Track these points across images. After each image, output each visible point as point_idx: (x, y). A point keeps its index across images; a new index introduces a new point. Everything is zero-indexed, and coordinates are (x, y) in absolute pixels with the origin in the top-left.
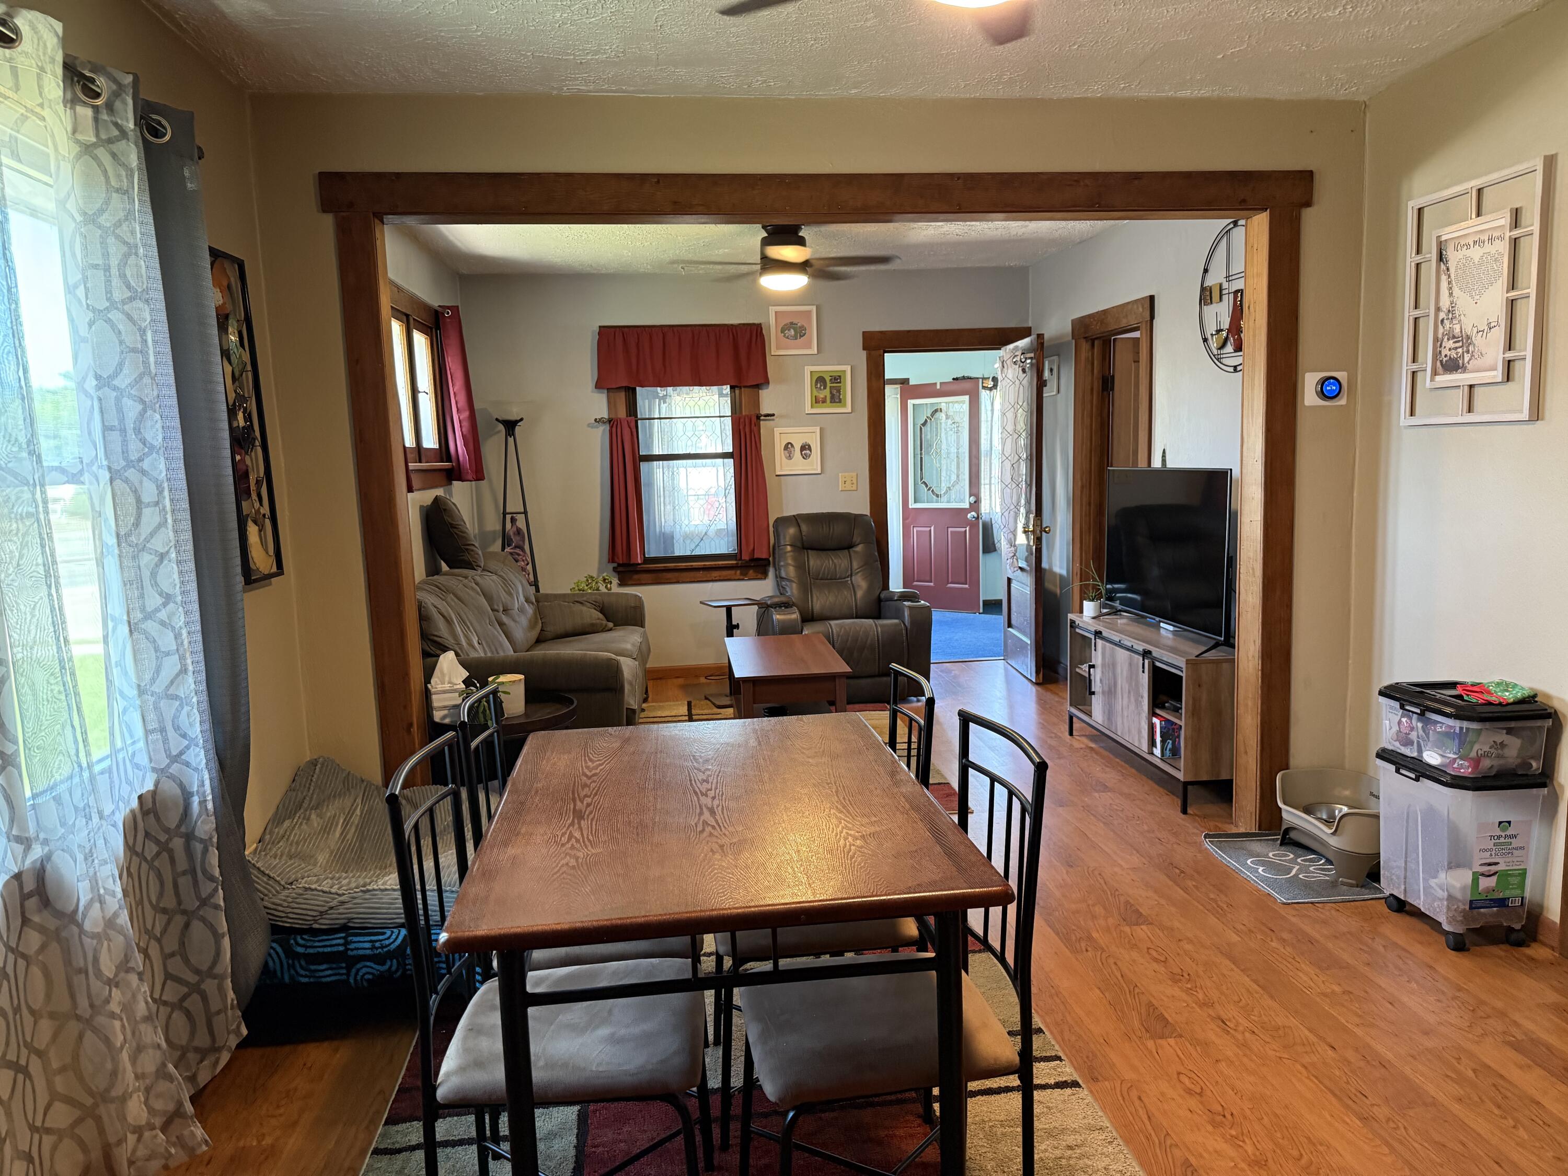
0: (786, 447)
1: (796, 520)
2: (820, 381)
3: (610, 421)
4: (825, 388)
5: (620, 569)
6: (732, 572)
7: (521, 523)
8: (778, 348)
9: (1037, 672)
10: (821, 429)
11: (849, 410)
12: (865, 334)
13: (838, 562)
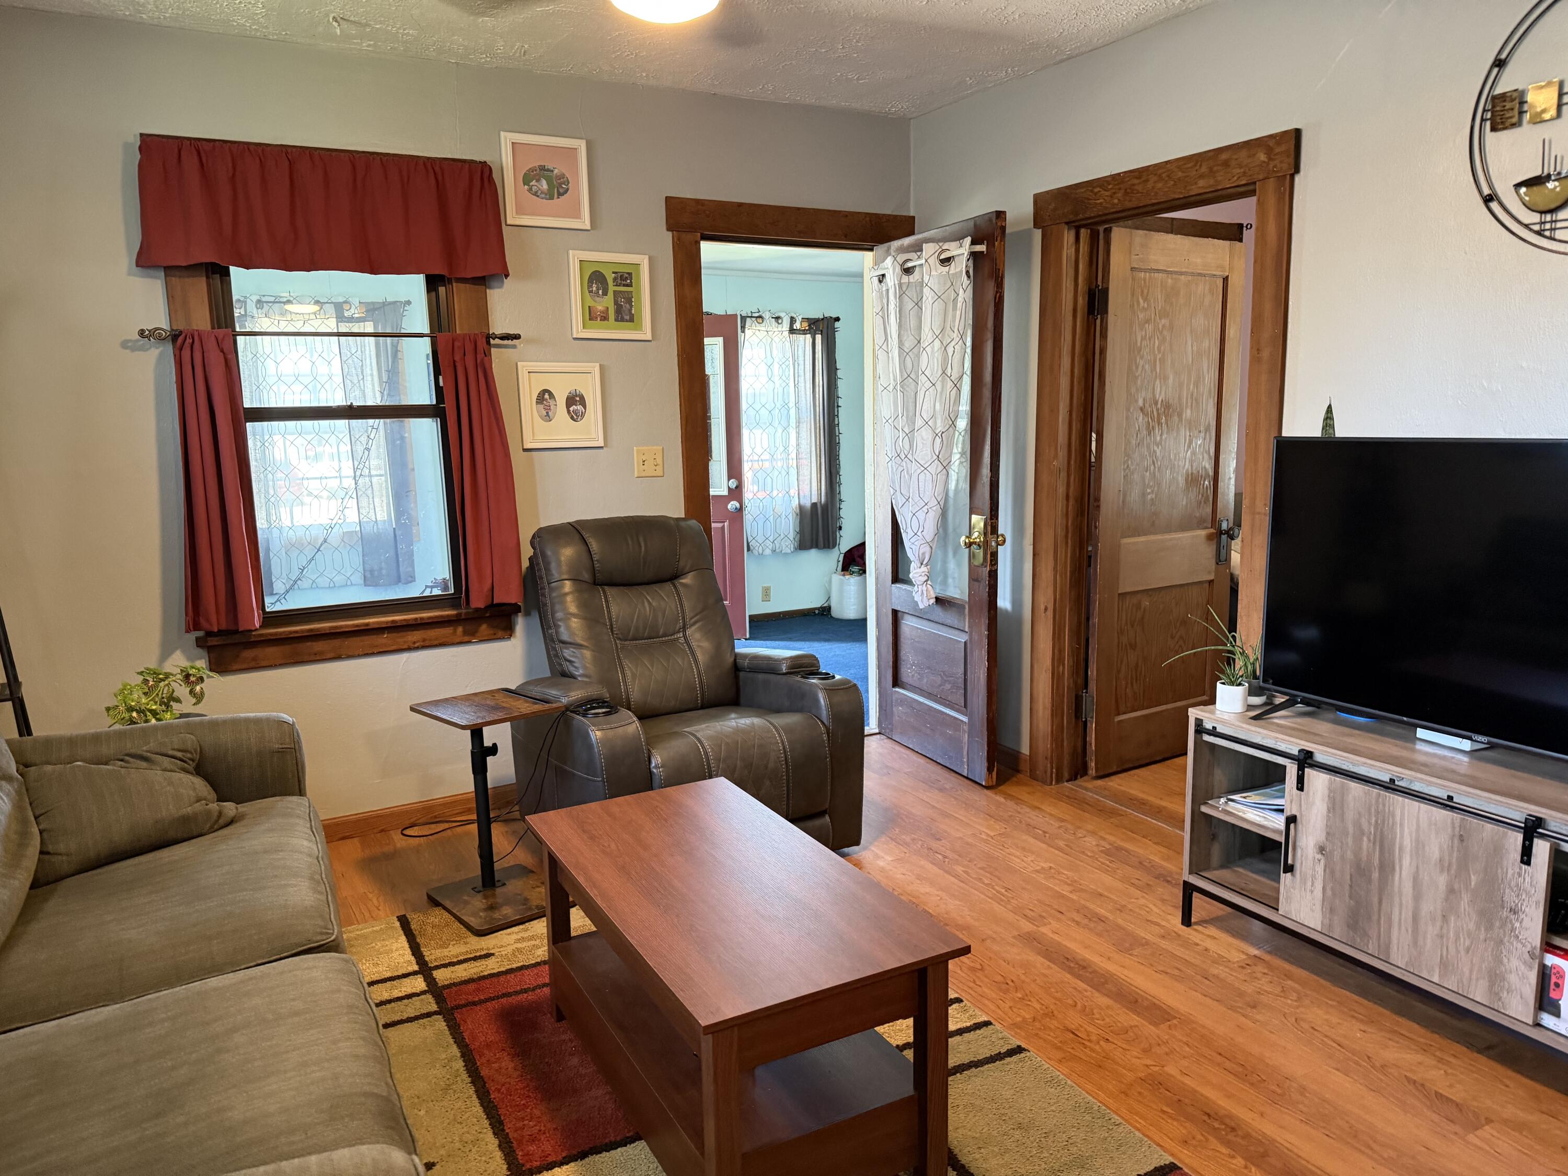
0: (541, 398)
1: (575, 531)
2: (597, 280)
3: (175, 336)
4: (605, 293)
5: (213, 641)
6: (447, 631)
8: (520, 211)
9: (990, 769)
10: (602, 366)
11: (648, 336)
12: (668, 199)
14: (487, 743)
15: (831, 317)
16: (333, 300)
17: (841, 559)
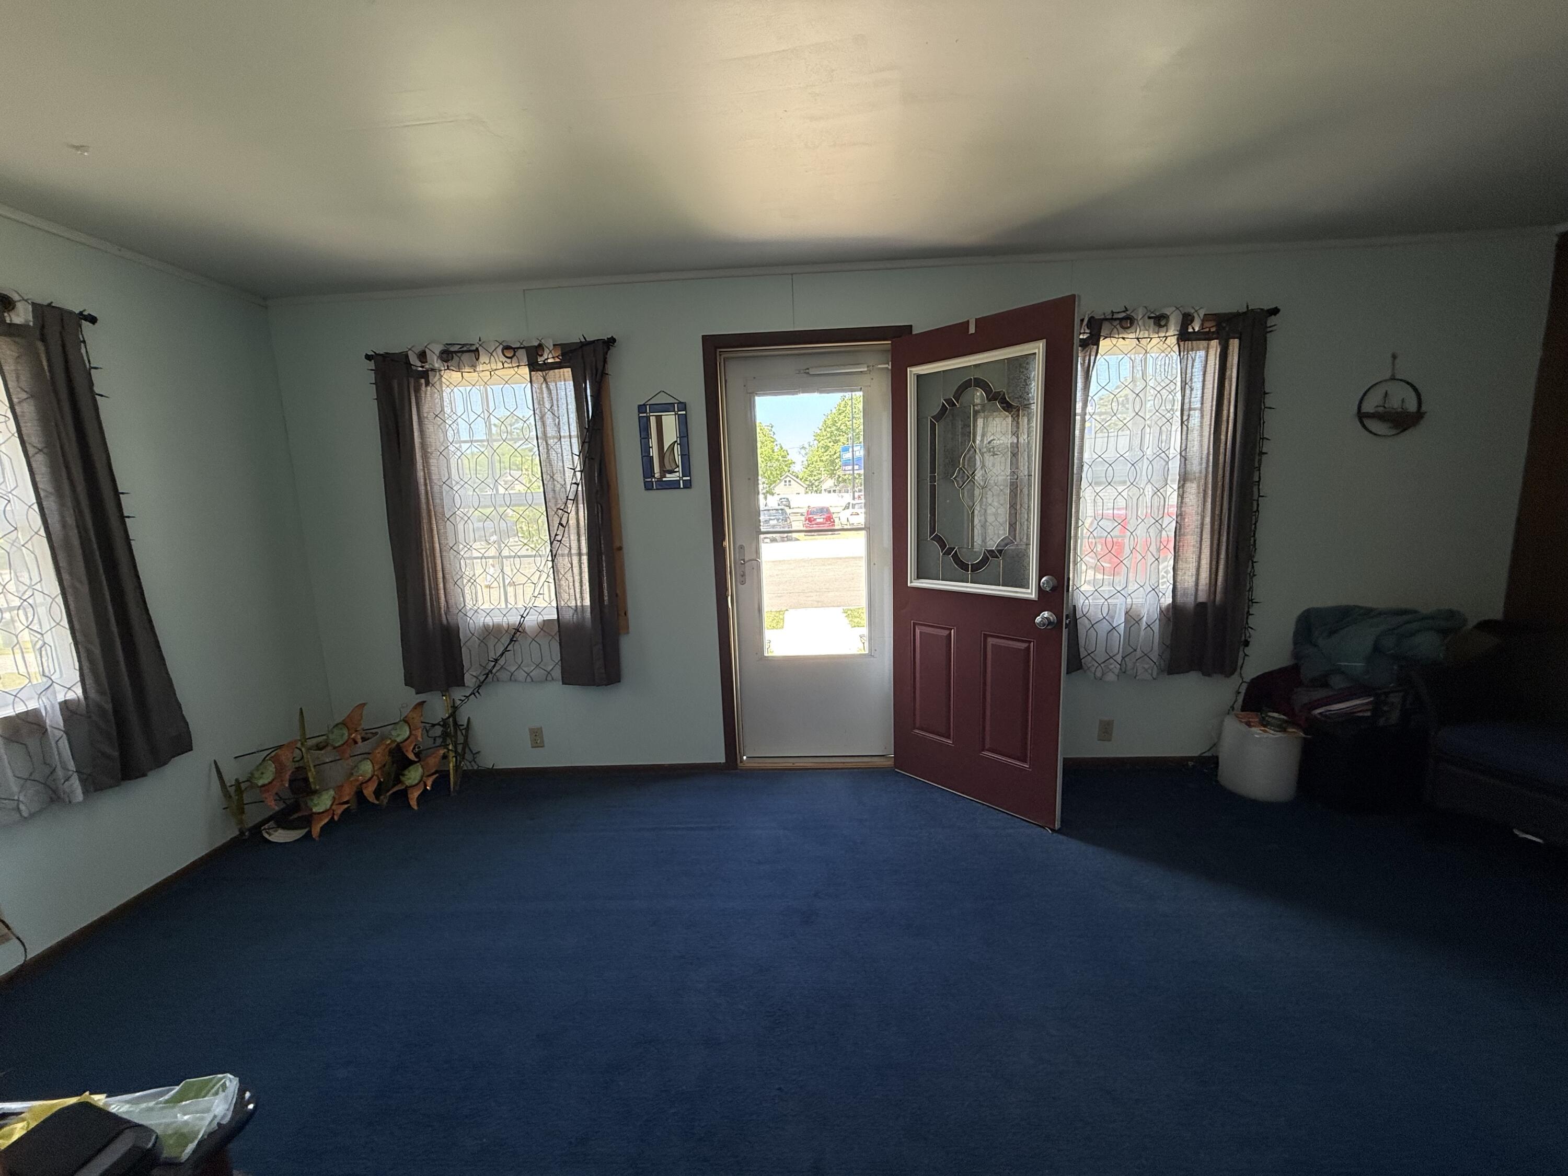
15: (1262, 310)
16: (525, 344)
17: (1243, 690)
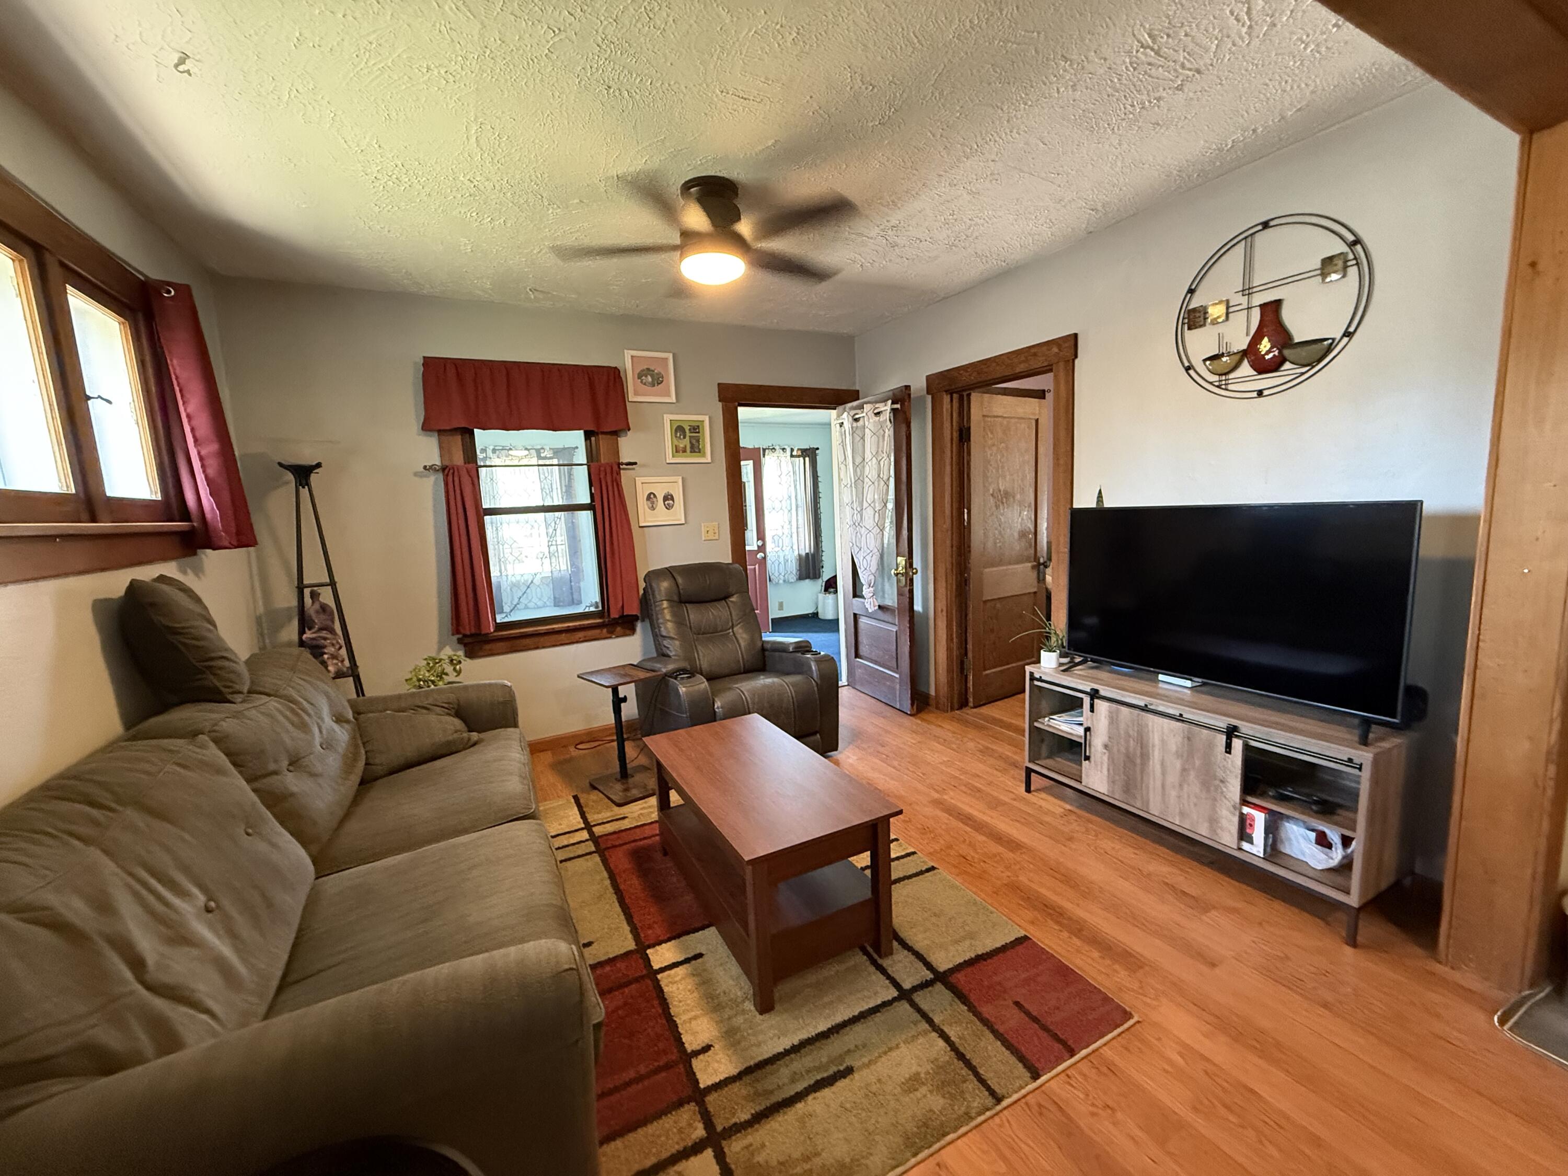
0: (649, 498)
1: (669, 572)
2: (679, 430)
3: (444, 469)
4: (684, 437)
5: (467, 640)
6: (598, 631)
7: (326, 596)
8: (636, 394)
9: (912, 705)
10: (683, 480)
11: (709, 460)
12: (719, 384)
13: (715, 613)
14: (621, 695)
15: (815, 448)
17: (824, 585)
